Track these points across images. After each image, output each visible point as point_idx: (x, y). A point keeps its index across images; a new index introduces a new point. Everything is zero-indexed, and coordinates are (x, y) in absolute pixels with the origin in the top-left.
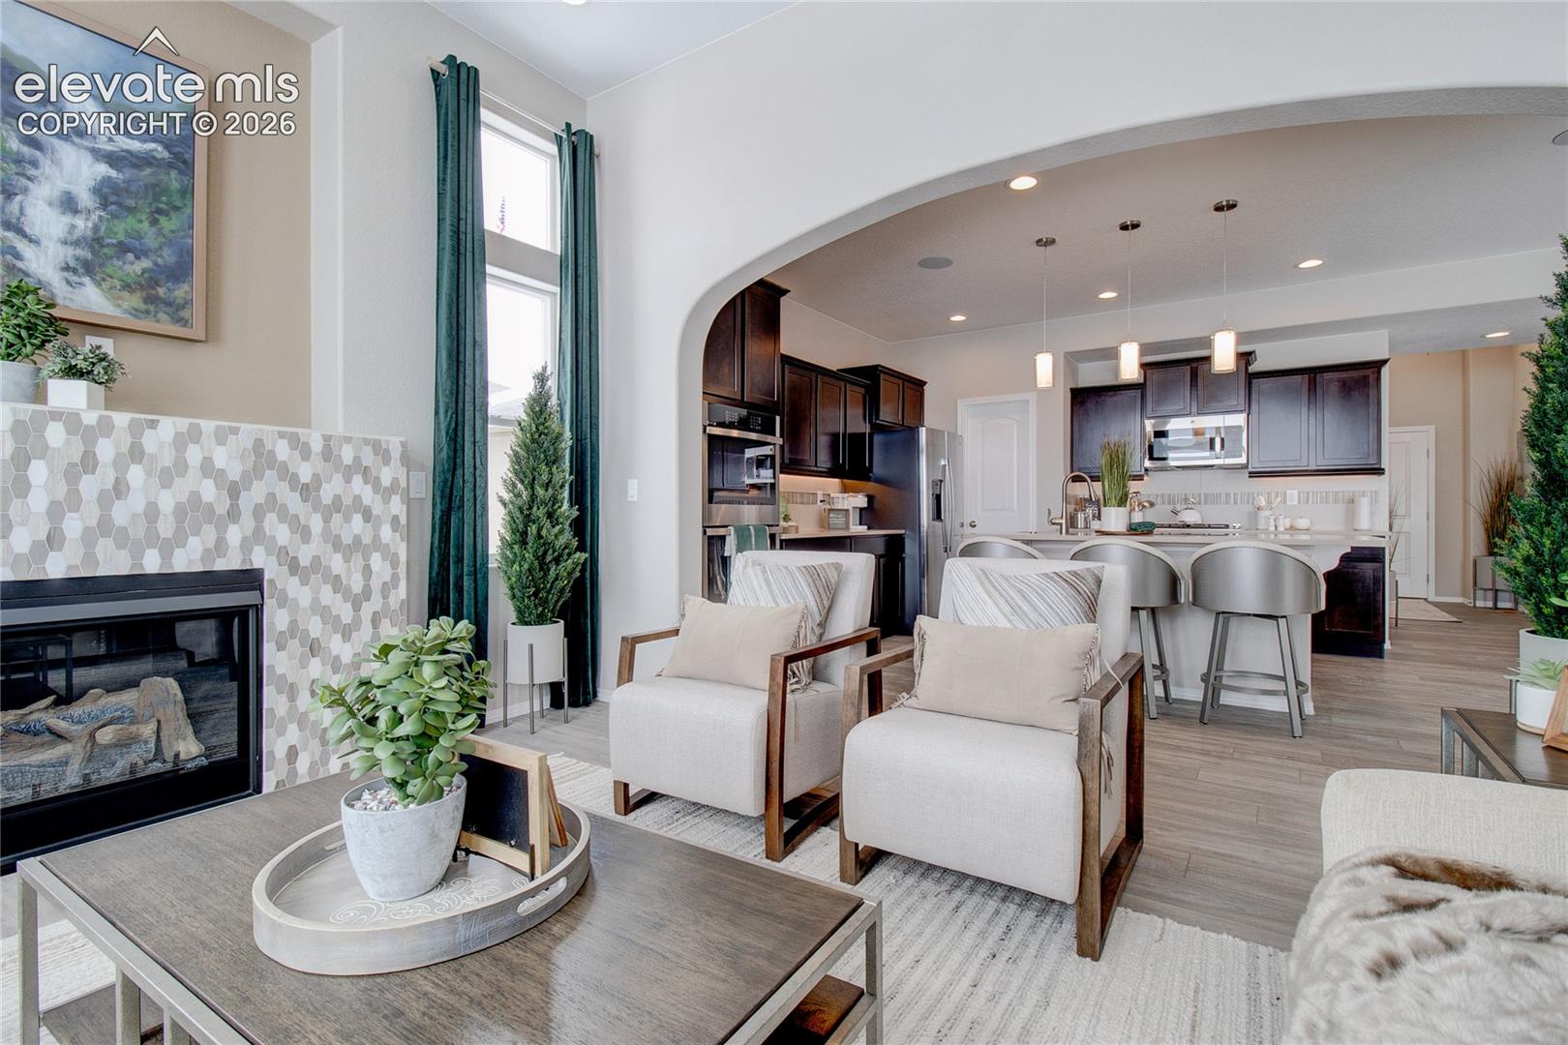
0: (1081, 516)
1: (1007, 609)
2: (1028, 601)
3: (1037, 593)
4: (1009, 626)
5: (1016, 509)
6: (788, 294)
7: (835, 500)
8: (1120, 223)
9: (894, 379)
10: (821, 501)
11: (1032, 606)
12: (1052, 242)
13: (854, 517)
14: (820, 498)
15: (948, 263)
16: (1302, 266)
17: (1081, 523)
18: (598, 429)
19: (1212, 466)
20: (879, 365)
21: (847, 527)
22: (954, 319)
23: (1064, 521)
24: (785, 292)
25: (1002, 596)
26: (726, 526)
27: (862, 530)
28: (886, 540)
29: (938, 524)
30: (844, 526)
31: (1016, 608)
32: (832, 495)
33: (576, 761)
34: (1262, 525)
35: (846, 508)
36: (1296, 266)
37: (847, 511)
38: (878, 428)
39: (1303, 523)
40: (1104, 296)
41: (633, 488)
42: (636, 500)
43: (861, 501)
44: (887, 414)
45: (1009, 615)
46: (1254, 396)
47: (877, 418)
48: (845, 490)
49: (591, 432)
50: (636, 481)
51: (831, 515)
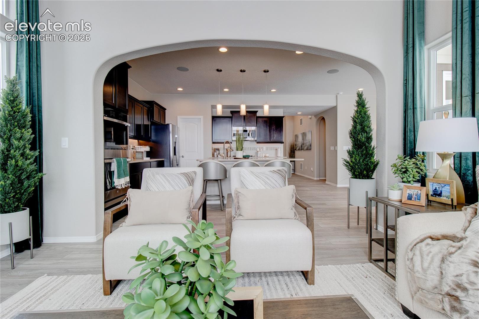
0: (215, 153)
1: (264, 183)
2: (269, 180)
3: (271, 177)
4: (264, 188)
5: (197, 151)
6: (131, 68)
7: (137, 148)
8: (241, 69)
9: (158, 107)
10: (132, 149)
11: (271, 181)
12: (221, 71)
13: (145, 154)
14: (131, 147)
15: (187, 70)
16: (272, 91)
17: (216, 156)
18: (41, 113)
19: (248, 140)
20: (154, 101)
21: (143, 158)
22: (178, 89)
23: (224, 155)
24: (130, 67)
25: (260, 179)
26: (112, 159)
27: (148, 159)
28: (157, 163)
29: (175, 156)
30: (141, 158)
31: (266, 182)
32: (136, 146)
33: (57, 276)
34: (259, 156)
35: (142, 151)
36: (270, 91)
37: (142, 152)
38: (153, 123)
39: (267, 155)
40: (225, 90)
41: (65, 142)
42: (67, 147)
43: (147, 149)
44: (156, 118)
45: (264, 185)
46: (258, 123)
47: (153, 119)
48: (140, 144)
49: (38, 114)
50: (67, 139)
51: (137, 154)
